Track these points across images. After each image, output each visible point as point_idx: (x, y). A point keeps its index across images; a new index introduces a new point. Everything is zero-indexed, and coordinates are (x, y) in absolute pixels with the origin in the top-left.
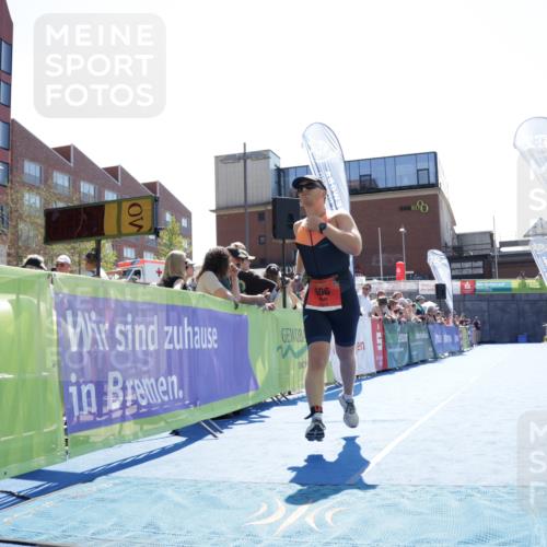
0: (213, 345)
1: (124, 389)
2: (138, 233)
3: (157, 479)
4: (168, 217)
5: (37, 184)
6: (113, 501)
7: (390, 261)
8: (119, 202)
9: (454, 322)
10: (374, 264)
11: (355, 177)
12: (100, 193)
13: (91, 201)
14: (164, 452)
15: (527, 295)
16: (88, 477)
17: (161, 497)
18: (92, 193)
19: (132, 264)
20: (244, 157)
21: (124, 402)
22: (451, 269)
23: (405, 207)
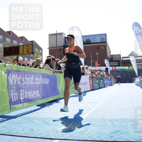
0: (48, 83)
1: (25, 94)
2: (28, 54)
3: (33, 117)
4: (36, 50)
5: (2, 41)
6: (22, 123)
7: (94, 62)
8: (23, 46)
9: (110, 78)
10: (90, 62)
11: (85, 40)
12: (18, 43)
13: (16, 45)
14: (35, 110)
15: (129, 71)
16: (15, 117)
17: (34, 122)
18: (16, 43)
19: (27, 62)
20: (56, 34)
21: (25, 98)
22: (110, 64)
23: (98, 48)
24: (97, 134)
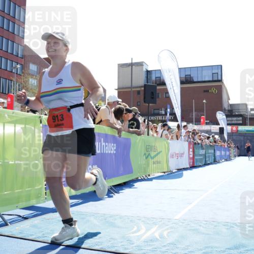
0: (113, 152)
3: (86, 212)
5: (36, 74)
7: (198, 116)
9: (227, 146)
11: (183, 76)
16: (55, 210)
17: (88, 221)
20: (132, 65)
22: (227, 121)
23: (206, 91)
24: (201, 250)
